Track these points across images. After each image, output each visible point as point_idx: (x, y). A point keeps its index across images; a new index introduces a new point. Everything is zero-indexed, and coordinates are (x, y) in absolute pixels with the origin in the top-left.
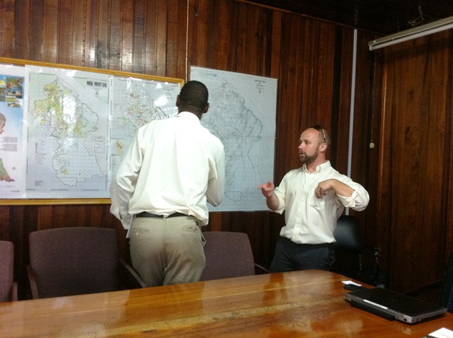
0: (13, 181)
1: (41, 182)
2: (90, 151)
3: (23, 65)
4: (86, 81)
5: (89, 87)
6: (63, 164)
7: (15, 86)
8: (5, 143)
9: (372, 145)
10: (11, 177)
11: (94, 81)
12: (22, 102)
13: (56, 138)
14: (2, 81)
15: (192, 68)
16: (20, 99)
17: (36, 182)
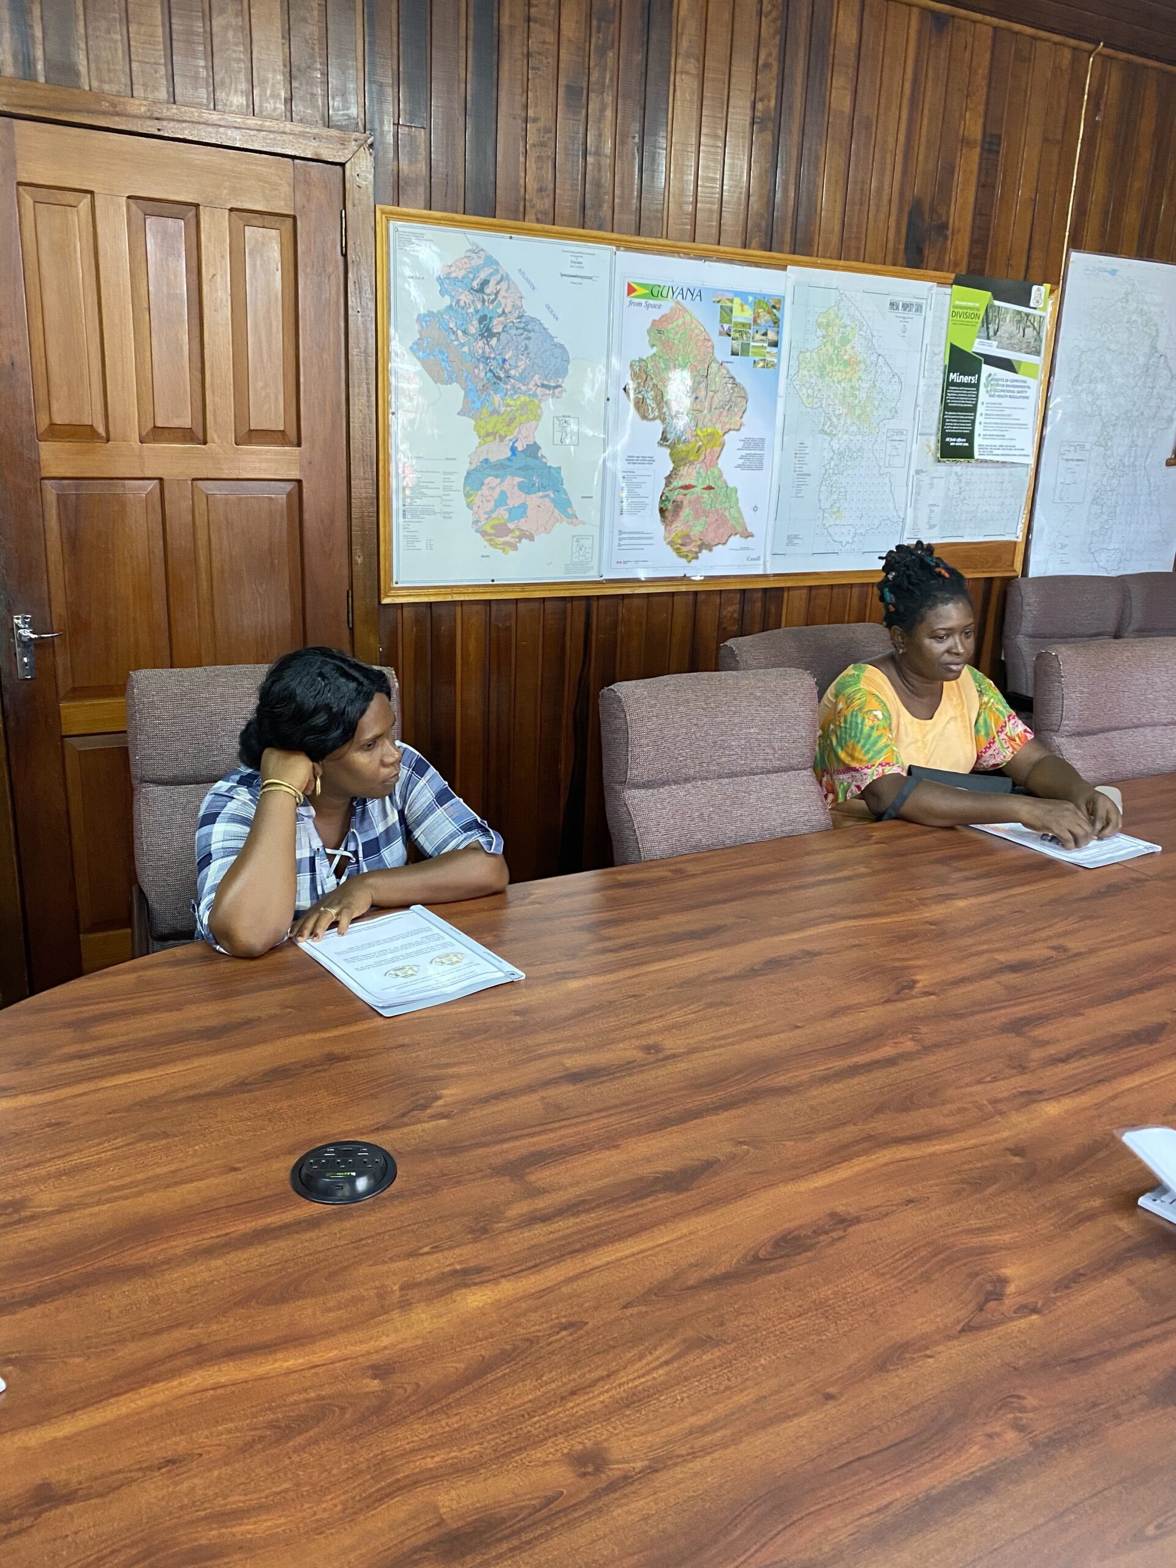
0: (752, 536)
1: (796, 537)
2: (882, 464)
3: (784, 268)
4: (888, 300)
5: (891, 315)
6: (835, 497)
7: (767, 317)
8: (744, 452)
10: (749, 530)
11: (901, 300)
12: (778, 356)
13: (828, 438)
14: (746, 307)
15: (1075, 255)
16: (774, 350)
17: (789, 537)
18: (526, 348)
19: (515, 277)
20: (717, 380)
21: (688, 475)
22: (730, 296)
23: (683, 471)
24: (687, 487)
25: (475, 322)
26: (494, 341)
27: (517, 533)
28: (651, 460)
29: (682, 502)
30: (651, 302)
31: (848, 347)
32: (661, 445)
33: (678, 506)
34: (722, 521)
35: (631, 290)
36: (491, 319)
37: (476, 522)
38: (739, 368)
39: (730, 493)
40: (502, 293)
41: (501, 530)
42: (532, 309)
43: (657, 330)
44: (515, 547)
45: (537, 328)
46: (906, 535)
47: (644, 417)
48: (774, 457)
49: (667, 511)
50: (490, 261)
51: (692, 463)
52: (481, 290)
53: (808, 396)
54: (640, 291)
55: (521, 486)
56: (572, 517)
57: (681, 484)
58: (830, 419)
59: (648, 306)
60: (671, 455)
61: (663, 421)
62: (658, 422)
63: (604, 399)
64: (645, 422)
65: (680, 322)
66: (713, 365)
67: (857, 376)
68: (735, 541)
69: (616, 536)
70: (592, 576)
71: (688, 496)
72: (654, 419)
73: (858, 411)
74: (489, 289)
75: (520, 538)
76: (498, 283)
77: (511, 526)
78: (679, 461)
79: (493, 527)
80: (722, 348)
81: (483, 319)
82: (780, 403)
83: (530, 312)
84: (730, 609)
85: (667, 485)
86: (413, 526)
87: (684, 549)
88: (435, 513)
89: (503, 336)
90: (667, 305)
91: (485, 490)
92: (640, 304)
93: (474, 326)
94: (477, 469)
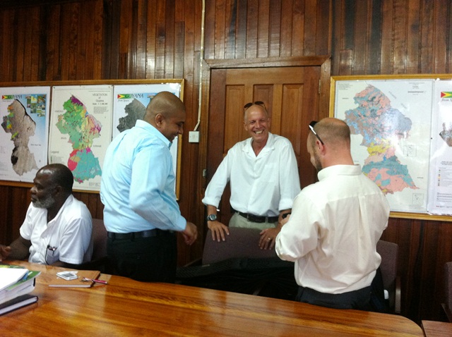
19: (387, 95)
25: (369, 112)
26: (377, 118)
35: (443, 95)
36: (376, 110)
40: (381, 101)
45: (397, 112)
52: (372, 100)
54: (448, 95)
55: (387, 172)
56: (413, 186)
63: (429, 138)
69: (436, 195)
70: (423, 211)
74: (375, 100)
76: (379, 98)
81: (372, 111)
83: (394, 107)
89: (381, 116)
91: (371, 173)
92: (448, 100)
93: (368, 114)
94: (368, 165)
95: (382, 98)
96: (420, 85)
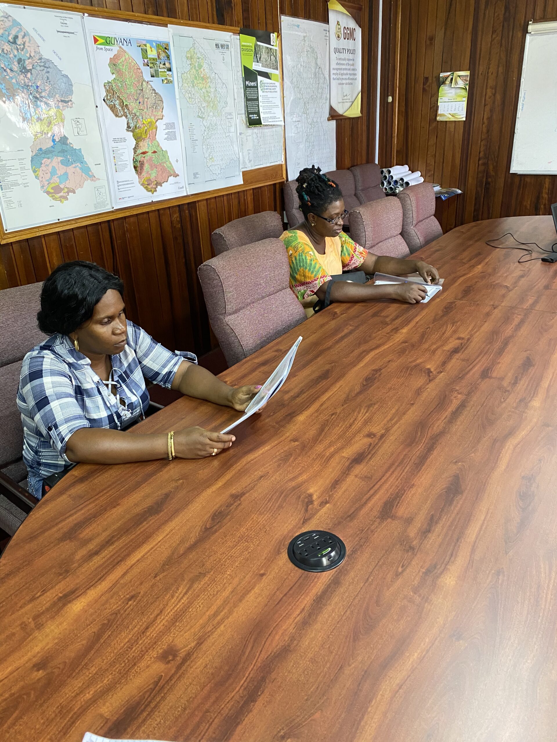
0: (178, 175)
1: (197, 173)
2: (226, 131)
3: (166, 26)
4: (214, 43)
5: (217, 51)
6: (210, 150)
7: (164, 54)
8: (167, 131)
9: (390, 99)
10: (177, 172)
11: (220, 43)
12: (172, 76)
13: (201, 119)
14: (153, 49)
15: (283, 18)
16: (170, 73)
17: (194, 174)
18: (48, 78)
19: (32, 33)
20: (148, 92)
21: (144, 146)
22: (144, 42)
23: (141, 144)
24: (144, 153)
25: (16, 63)
26: (29, 75)
27: (66, 190)
28: (124, 140)
29: (143, 161)
30: (107, 47)
31: (202, 70)
32: (128, 130)
33: (142, 164)
34: (164, 170)
35: (96, 41)
36: (24, 60)
37: (43, 187)
38: (156, 83)
39: (165, 153)
40: (27, 44)
41: (57, 189)
42: (46, 54)
43: (113, 63)
44: (66, 198)
45: (51, 65)
46: (241, 167)
47: (117, 116)
48: (180, 131)
49: (138, 167)
50: (16, 23)
51: (144, 139)
52: (14, 42)
53: (189, 98)
54: (101, 41)
55: (62, 162)
56: (93, 178)
57: (141, 151)
58: (201, 110)
59: (106, 50)
60: (134, 136)
61: (126, 117)
62: (124, 117)
63: (95, 107)
64: (117, 118)
65: (124, 59)
66: (144, 83)
67: (208, 85)
68: (171, 179)
69: (116, 184)
70: (108, 209)
71: (146, 158)
72: (121, 116)
73: (212, 105)
74: (19, 41)
75: (68, 193)
76: (23, 37)
77: (62, 186)
78: (138, 139)
79: (52, 188)
80: (146, 72)
81: (20, 61)
82: (178, 102)
83: (46, 56)
84: (175, 216)
85: (135, 153)
86: (9, 194)
87: (149, 187)
88: (19, 185)
89: (33, 71)
90: (115, 49)
91: (43, 167)
92: (102, 49)
93: (16, 67)
94: (36, 155)
95: (26, 39)
96: (68, 21)
